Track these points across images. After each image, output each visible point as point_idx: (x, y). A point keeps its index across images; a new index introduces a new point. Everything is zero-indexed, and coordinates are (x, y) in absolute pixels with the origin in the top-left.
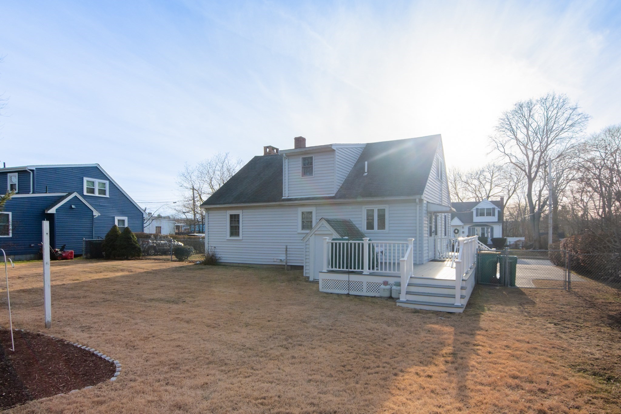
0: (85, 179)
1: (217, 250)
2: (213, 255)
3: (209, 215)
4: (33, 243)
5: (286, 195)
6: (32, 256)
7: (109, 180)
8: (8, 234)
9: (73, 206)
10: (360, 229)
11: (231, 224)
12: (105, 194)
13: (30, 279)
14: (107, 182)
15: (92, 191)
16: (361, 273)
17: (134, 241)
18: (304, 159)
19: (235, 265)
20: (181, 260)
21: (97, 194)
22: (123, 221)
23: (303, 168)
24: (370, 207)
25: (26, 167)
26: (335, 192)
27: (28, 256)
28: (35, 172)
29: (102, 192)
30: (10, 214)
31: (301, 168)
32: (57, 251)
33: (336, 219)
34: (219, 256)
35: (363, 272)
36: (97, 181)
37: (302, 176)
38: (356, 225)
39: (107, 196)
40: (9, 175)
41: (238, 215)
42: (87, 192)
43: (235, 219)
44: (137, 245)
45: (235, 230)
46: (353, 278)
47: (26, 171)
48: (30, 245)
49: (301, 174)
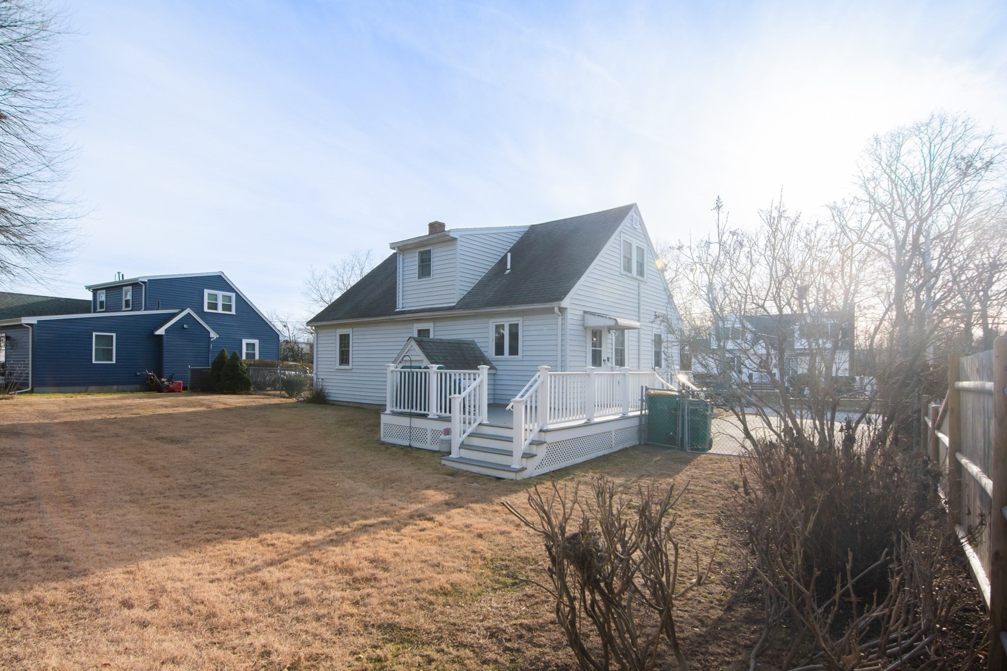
0: (207, 292)
1: (327, 384)
2: (321, 390)
3: (319, 335)
4: (139, 371)
5: (400, 307)
6: (138, 386)
7: (235, 291)
8: (111, 360)
9: (185, 326)
10: (486, 354)
11: (341, 347)
12: (230, 310)
13: (93, 411)
14: (233, 295)
15: (213, 306)
16: (424, 416)
17: (242, 370)
18: (421, 253)
19: (344, 404)
20: (291, 396)
21: (220, 310)
22: (254, 345)
23: (419, 266)
24: (500, 321)
25: (137, 279)
26: (456, 300)
27: (134, 387)
28: (147, 284)
29: (227, 307)
30: (114, 335)
31: (417, 267)
32: (163, 382)
33: (454, 339)
34: (327, 391)
35: (428, 415)
36: (220, 294)
37: (419, 278)
38: (481, 349)
39: (233, 312)
40: (124, 288)
41: (348, 335)
42: (208, 308)
43: (344, 341)
44: (246, 375)
45: (344, 358)
46: (418, 423)
47: (137, 283)
48: (136, 373)
49: (417, 275)
